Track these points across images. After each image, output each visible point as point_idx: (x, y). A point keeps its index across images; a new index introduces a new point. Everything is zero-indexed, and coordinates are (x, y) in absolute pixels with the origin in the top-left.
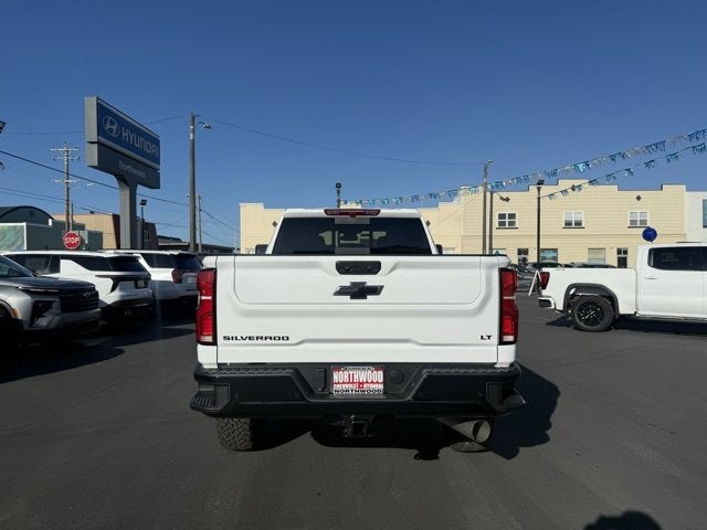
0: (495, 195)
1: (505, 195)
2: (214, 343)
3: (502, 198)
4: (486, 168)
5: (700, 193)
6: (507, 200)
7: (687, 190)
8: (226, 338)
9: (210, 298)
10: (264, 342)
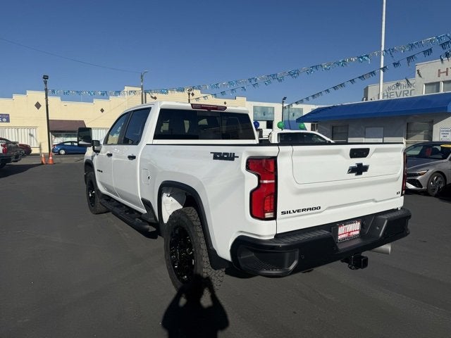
0: (147, 94)
1: (154, 95)
2: (275, 218)
3: (152, 97)
4: (142, 76)
5: (252, 103)
6: (155, 98)
7: (247, 100)
8: (283, 213)
9: (273, 181)
10: (306, 212)
